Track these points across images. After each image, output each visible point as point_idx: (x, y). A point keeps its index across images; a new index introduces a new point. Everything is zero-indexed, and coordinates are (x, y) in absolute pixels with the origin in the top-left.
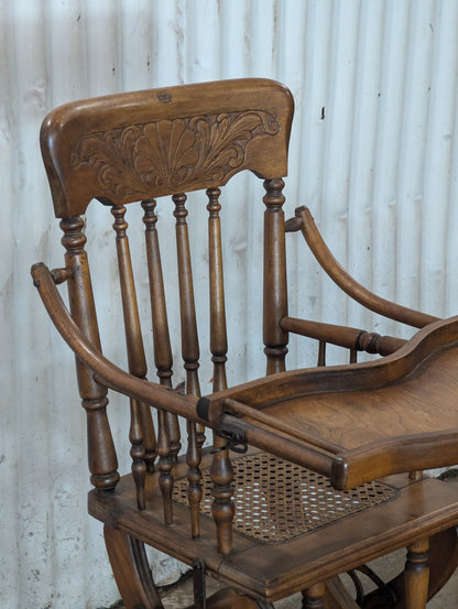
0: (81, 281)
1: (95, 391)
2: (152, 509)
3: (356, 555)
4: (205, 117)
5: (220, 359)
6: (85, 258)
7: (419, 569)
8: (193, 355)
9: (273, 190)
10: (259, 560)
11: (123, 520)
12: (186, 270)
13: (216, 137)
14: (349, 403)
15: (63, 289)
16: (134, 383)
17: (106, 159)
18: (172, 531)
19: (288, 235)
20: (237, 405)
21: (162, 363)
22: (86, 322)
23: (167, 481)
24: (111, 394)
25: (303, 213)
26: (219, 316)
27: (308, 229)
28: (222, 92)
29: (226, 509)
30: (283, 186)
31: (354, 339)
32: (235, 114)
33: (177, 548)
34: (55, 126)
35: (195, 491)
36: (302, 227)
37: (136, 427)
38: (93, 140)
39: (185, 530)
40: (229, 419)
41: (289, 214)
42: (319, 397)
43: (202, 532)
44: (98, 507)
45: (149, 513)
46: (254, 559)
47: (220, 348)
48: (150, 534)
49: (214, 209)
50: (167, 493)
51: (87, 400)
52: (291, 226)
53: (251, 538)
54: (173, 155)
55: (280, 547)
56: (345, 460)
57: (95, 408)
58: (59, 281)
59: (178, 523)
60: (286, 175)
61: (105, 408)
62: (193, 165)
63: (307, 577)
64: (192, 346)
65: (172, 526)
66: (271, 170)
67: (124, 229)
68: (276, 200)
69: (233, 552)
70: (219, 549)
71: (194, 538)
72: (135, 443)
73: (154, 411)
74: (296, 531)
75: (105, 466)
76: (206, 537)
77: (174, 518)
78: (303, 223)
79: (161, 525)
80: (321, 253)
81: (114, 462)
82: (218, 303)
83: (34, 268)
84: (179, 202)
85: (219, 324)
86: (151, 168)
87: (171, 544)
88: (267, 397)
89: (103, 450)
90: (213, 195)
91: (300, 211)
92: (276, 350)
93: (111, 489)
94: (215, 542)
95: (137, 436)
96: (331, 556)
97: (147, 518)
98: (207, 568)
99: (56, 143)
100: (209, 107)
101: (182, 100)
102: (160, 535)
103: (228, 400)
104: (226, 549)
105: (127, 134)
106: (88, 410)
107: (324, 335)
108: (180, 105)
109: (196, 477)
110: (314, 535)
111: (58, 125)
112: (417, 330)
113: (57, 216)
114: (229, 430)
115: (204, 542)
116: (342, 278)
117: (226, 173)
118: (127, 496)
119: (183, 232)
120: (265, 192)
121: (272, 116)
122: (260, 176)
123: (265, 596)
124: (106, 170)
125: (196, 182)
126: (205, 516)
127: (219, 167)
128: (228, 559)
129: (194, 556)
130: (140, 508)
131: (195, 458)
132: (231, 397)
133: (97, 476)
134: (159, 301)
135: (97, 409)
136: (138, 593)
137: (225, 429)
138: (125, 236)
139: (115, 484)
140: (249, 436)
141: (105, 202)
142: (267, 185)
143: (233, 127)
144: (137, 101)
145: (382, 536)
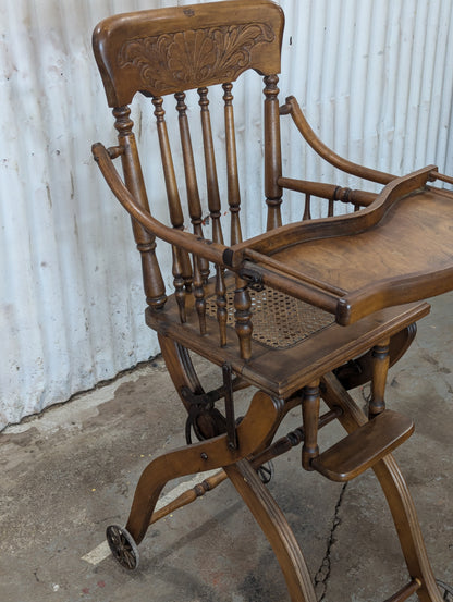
0: (131, 156)
1: (146, 240)
2: (191, 321)
3: (342, 356)
4: (220, 28)
5: (235, 210)
6: (133, 138)
7: (382, 357)
8: (216, 208)
9: (271, 84)
10: (272, 364)
11: (171, 330)
12: (209, 145)
13: (228, 44)
14: (340, 247)
15: (117, 163)
16: (174, 235)
17: (146, 60)
18: (206, 341)
19: (283, 118)
20: (255, 254)
21: (194, 214)
22: (136, 186)
23: (201, 305)
24: (158, 240)
25: (291, 101)
26: (234, 178)
27: (296, 113)
28: (232, 9)
29: (246, 328)
30: (277, 81)
31: (332, 192)
32: (242, 25)
33: (210, 354)
34: (104, 33)
35: (223, 313)
36: (291, 112)
37: (177, 265)
38: (134, 45)
39: (215, 339)
40: (249, 265)
41: (282, 102)
42: (316, 243)
43: (229, 341)
44: (152, 321)
45: (189, 325)
46: (268, 363)
47: (235, 202)
48: (191, 342)
49: (228, 99)
50: (202, 314)
51: (140, 246)
52: (284, 111)
53: (264, 345)
54: (197, 58)
55: (287, 352)
56: (347, 302)
57: (147, 251)
58: (113, 157)
59: (210, 334)
60: (279, 72)
61: (154, 249)
62: (212, 66)
63: (308, 376)
64: (216, 202)
65: (206, 336)
66: (268, 68)
67: (162, 115)
68: (273, 92)
69: (252, 358)
70: (242, 356)
71: (222, 346)
72: (177, 277)
73: (190, 255)
74: (297, 338)
75: (156, 292)
76: (231, 345)
77: (207, 329)
78: (291, 109)
79: (198, 336)
80: (305, 130)
81: (163, 288)
82: (233, 169)
83: (93, 147)
84: (203, 93)
85: (234, 184)
86: (181, 68)
87: (206, 350)
88: (277, 245)
89: (154, 280)
90: (227, 88)
91: (289, 99)
92: (274, 202)
93: (161, 307)
94: (238, 349)
95: (178, 271)
96: (325, 358)
97: (188, 330)
98: (233, 369)
99: (105, 48)
100: (222, 20)
101: (202, 14)
102: (197, 343)
103: (247, 250)
104: (247, 356)
105: (162, 40)
106: (142, 252)
107: (309, 190)
108: (201, 18)
109: (223, 303)
110: (310, 341)
111: (106, 32)
112: (383, 186)
113: (110, 106)
114: (249, 274)
115: (230, 349)
116: (320, 148)
117: (236, 71)
118: (173, 312)
119: (206, 117)
120: (264, 86)
121: (269, 26)
122: (261, 74)
123: (278, 394)
124: (146, 69)
125: (215, 79)
126: (230, 326)
127: (231, 67)
128: (248, 364)
129: (223, 360)
130: (182, 322)
131: (221, 289)
132: (249, 247)
133: (150, 299)
134: (190, 168)
135: (148, 251)
136: (184, 379)
137: (246, 273)
138: (163, 121)
139: (163, 303)
140: (266, 279)
141: (147, 94)
142: (266, 80)
143: (241, 36)
144: (168, 15)
145: (360, 339)
